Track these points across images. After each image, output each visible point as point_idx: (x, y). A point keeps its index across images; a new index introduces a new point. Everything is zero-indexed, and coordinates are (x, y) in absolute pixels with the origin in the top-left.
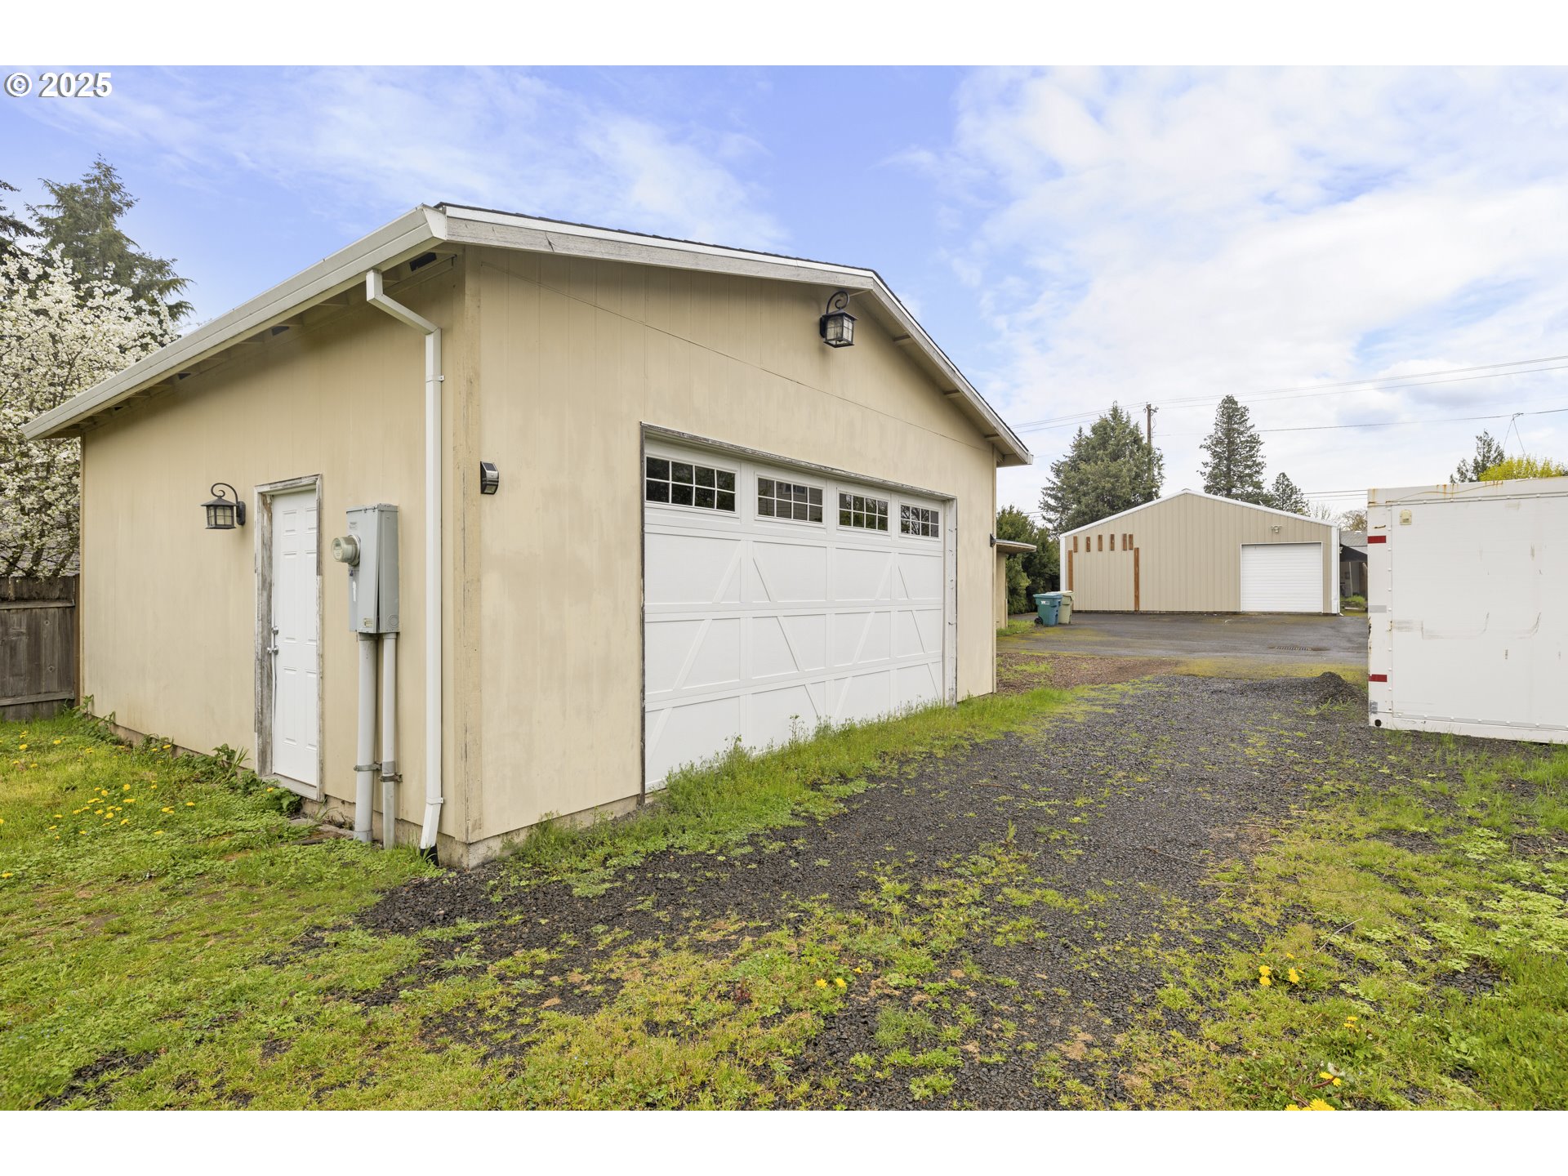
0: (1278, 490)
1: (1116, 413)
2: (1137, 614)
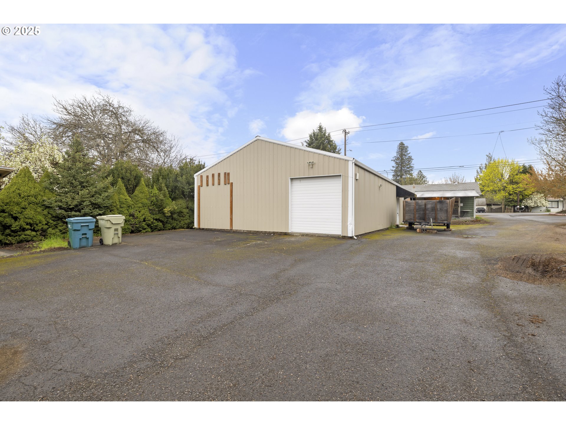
0: (418, 176)
1: (320, 128)
2: (231, 231)
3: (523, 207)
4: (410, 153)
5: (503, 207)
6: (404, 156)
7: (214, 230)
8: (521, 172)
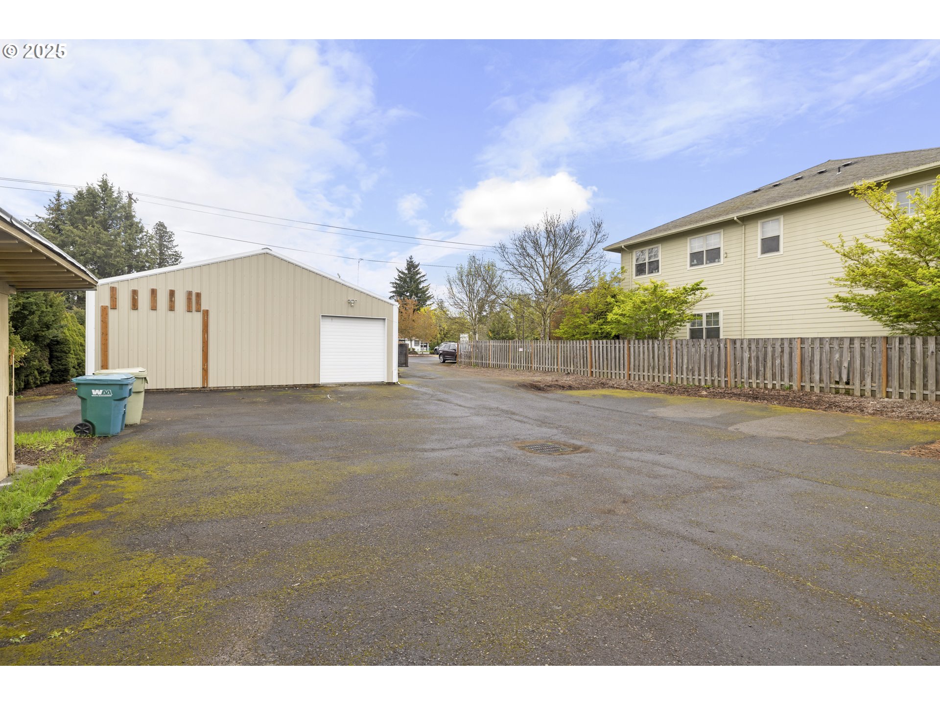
1: (105, 186)
4: (177, 245)
6: (165, 249)
7: (155, 391)
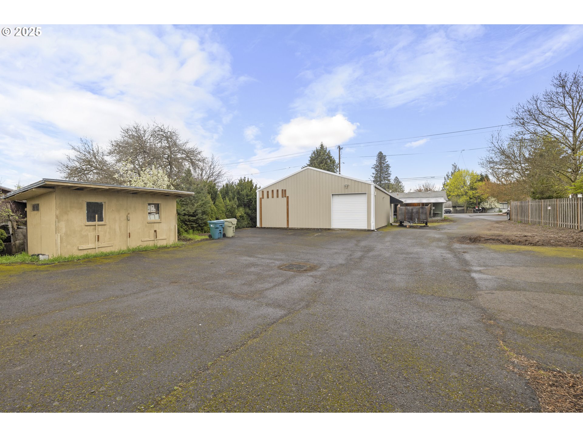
0: (395, 182)
1: (322, 146)
2: (287, 229)
3: (481, 208)
4: (388, 161)
5: (465, 208)
6: (383, 164)
8: (479, 180)
